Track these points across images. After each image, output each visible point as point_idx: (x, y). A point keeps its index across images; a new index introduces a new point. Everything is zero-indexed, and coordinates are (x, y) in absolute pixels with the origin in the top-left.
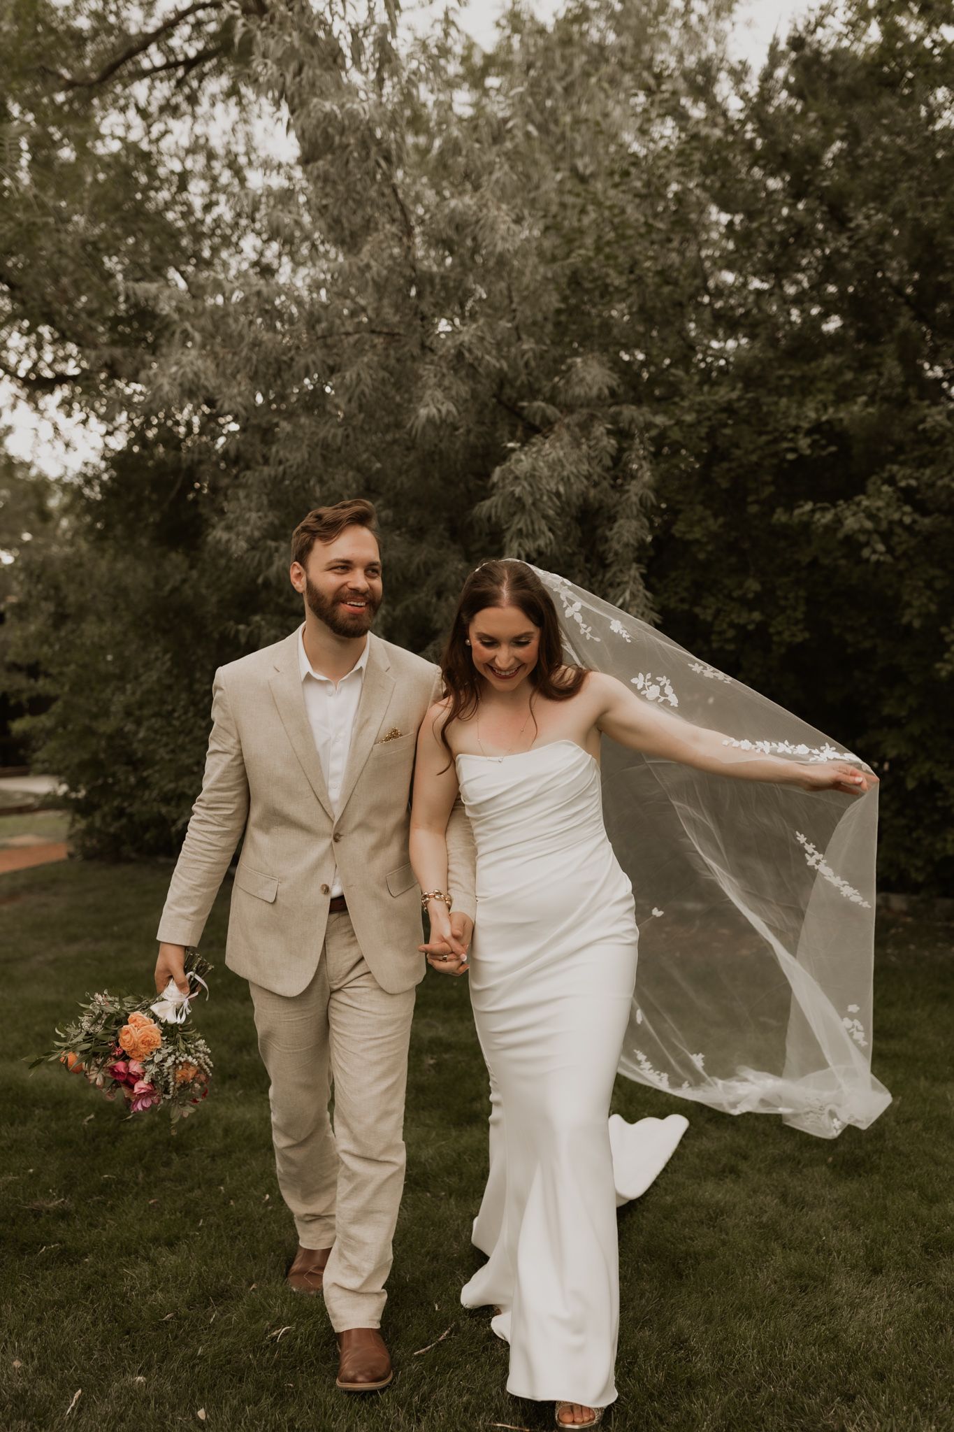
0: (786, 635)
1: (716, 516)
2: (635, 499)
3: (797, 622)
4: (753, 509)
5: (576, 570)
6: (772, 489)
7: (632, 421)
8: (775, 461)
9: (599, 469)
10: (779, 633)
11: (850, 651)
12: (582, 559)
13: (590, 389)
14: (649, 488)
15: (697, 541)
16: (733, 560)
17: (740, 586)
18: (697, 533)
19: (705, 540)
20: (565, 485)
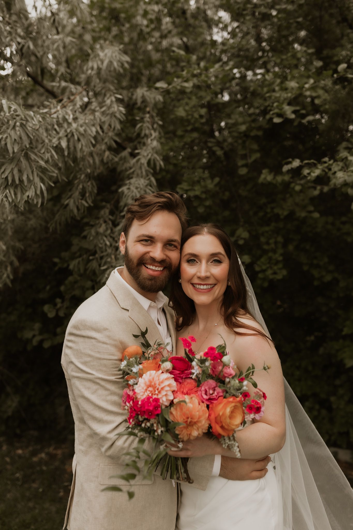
0: (269, 272)
1: (212, 177)
2: (144, 161)
3: (277, 262)
4: (243, 171)
5: (101, 221)
6: (258, 155)
7: (144, 101)
8: (260, 133)
9: (110, 134)
10: (264, 271)
11: (316, 283)
12: (107, 211)
13: (102, 63)
14: (157, 153)
15: (196, 197)
16: (227, 213)
17: (233, 233)
18: (197, 191)
19: (204, 196)
20: (68, 141)
